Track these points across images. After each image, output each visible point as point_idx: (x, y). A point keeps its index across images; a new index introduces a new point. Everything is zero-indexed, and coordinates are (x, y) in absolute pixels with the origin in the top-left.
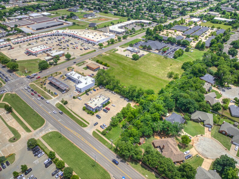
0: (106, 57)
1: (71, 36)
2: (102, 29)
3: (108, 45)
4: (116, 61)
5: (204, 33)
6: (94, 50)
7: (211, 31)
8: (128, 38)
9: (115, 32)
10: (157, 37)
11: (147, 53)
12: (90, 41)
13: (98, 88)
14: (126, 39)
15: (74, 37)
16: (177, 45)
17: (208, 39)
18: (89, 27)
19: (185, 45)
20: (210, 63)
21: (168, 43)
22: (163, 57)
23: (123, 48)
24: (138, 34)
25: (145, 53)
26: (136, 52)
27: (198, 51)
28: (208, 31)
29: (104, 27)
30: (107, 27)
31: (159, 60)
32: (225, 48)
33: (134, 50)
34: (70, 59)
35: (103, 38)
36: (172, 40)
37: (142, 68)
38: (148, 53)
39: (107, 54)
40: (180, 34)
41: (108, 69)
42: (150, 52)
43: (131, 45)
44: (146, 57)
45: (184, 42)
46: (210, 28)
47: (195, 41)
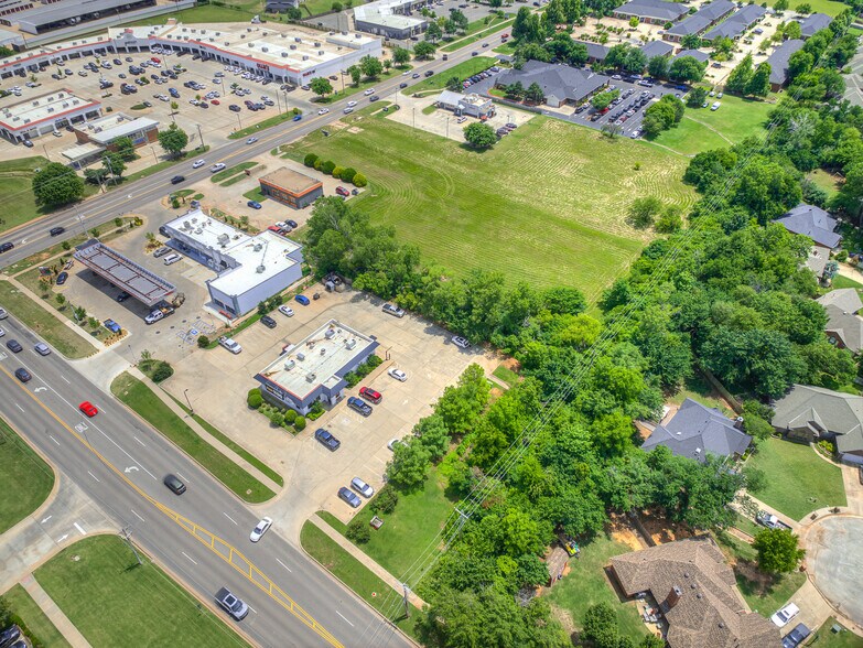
0: (346, 139)
1: (186, 51)
2: (324, 21)
3: (355, 86)
4: (393, 157)
5: (750, 28)
6: (291, 109)
7: (776, 22)
8: (439, 54)
9: (382, 31)
10: (563, 46)
11: (526, 119)
12: (273, 71)
13: (319, 288)
14: (428, 59)
15: (203, 54)
16: (650, 80)
17: (770, 51)
18: (269, 10)
19: (681, 77)
20: (807, 155)
21: (610, 73)
22: (597, 134)
23: (419, 96)
24: (480, 36)
25: (520, 118)
26: (481, 115)
27: (737, 105)
28: (762, 23)
29: (330, 10)
30: (345, 12)
31: (579, 146)
33: (472, 107)
34: (185, 154)
36: (626, 60)
37: (512, 187)
38: (530, 116)
39: (352, 126)
40: (655, 33)
41: (362, 197)
42: (539, 112)
43: (455, 85)
44: (524, 137)
45: (678, 66)
46: (770, 9)
47: (722, 64)
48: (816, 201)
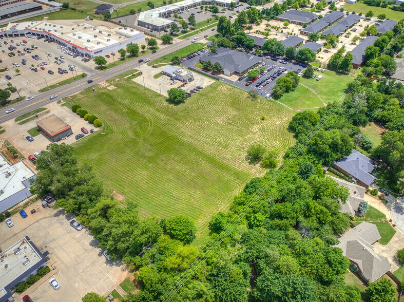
0: (104, 93)
1: (43, 36)
2: (122, 20)
3: (123, 59)
4: (125, 107)
5: (350, 28)
6: (81, 73)
7: (365, 24)
8: (175, 40)
9: (150, 27)
10: (241, 39)
11: (210, 83)
12: (79, 50)
14: (169, 43)
15: (50, 39)
16: (286, 60)
17: (358, 42)
18: (97, 13)
19: (303, 59)
20: (364, 117)
21: (265, 54)
22: (246, 94)
23: (155, 67)
24: (201, 30)
25: (205, 82)
26: (184, 81)
27: (333, 76)
28: (358, 24)
29: (129, 13)
30: (136, 15)
31: (235, 103)
32: (398, 69)
33: (181, 76)
34: (9, 102)
35: (114, 41)
36: (274, 48)
37: (186, 131)
38: (213, 81)
39: (111, 85)
40: (295, 29)
41: (95, 134)
42: (218, 79)
43: (176, 61)
44: (205, 95)
45: (301, 53)
46: (363, 16)
47: (329, 50)
48: (366, 147)
